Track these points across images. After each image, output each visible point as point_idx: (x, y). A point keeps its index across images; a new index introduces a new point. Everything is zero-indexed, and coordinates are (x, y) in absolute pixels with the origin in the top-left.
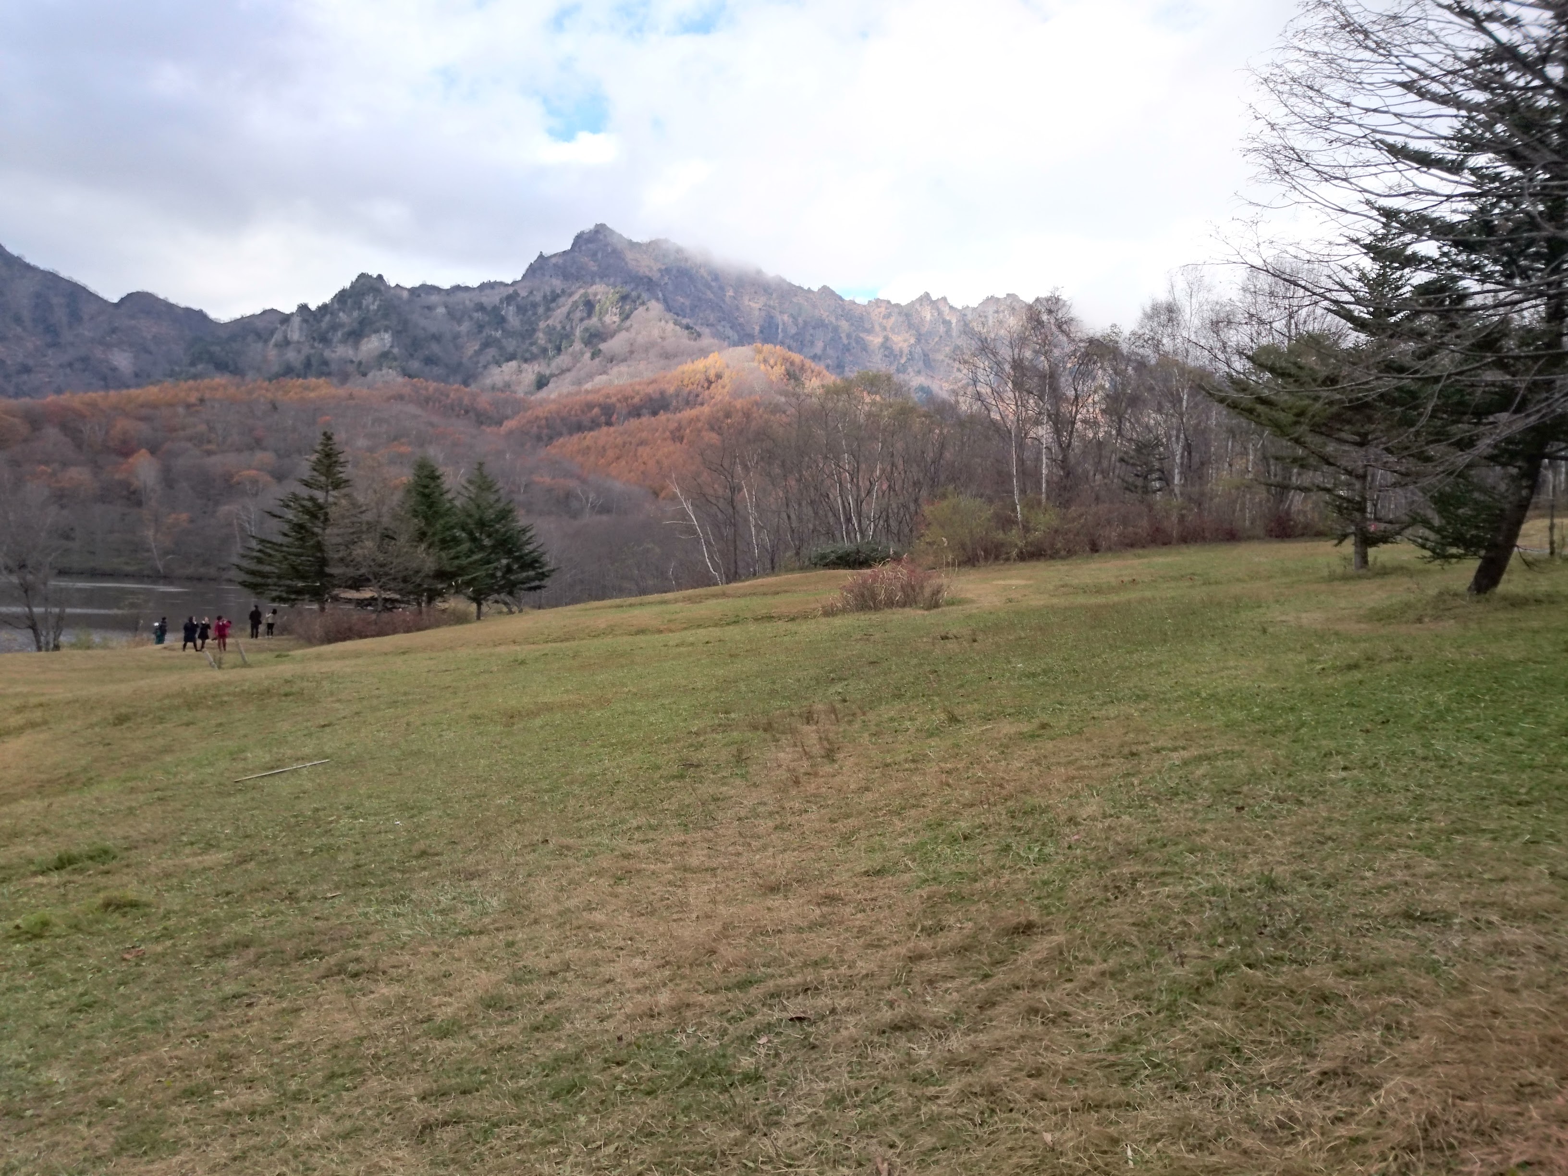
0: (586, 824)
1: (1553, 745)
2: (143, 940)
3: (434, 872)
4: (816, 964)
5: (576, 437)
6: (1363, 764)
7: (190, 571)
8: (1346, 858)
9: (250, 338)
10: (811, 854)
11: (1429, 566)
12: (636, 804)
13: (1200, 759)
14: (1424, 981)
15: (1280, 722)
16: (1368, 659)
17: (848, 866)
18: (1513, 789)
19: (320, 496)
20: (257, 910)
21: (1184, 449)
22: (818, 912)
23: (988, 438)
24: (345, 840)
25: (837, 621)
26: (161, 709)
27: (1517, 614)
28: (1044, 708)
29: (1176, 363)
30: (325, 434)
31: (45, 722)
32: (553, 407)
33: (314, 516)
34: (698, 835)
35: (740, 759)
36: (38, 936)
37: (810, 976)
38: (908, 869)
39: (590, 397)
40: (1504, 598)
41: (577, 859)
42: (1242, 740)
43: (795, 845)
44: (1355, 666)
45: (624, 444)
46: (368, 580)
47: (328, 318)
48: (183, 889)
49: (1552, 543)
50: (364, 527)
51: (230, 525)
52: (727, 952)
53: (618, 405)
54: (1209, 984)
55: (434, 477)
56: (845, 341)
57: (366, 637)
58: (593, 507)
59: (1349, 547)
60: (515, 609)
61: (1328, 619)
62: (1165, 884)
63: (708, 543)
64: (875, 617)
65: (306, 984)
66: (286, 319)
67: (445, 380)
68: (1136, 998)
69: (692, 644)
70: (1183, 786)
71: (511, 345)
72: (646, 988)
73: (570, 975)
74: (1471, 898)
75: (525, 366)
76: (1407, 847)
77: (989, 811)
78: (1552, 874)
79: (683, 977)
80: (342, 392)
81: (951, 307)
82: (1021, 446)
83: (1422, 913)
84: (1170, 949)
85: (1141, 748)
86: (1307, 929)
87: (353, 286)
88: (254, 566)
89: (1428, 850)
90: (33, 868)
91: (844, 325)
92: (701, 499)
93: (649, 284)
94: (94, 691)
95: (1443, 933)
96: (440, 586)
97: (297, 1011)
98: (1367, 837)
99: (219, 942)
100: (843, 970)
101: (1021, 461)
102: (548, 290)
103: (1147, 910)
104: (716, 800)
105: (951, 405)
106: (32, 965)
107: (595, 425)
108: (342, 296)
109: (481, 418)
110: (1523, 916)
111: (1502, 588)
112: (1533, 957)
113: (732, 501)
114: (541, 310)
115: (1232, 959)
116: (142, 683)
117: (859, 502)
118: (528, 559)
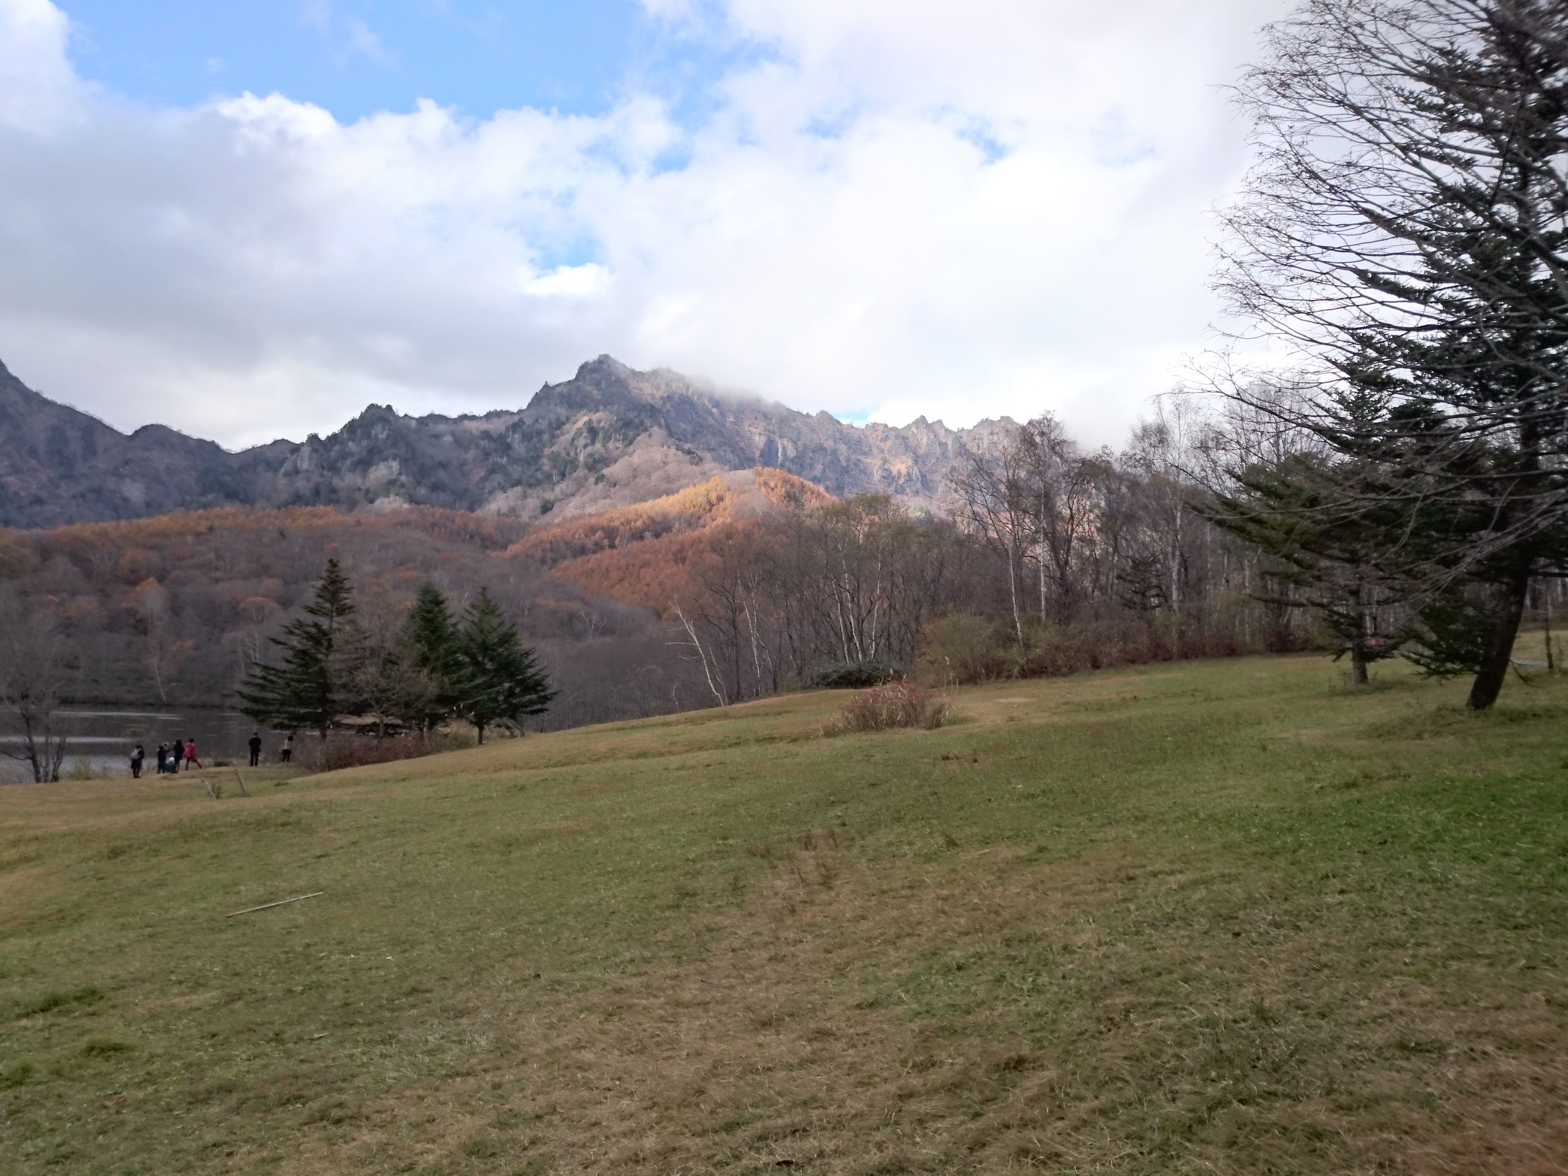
0: (580, 957)
1: (1550, 865)
2: (125, 1086)
3: (424, 1010)
4: (805, 1103)
5: (580, 560)
6: (1360, 887)
7: (193, 698)
8: (1341, 986)
9: (261, 468)
10: (804, 987)
11: (1426, 681)
12: (630, 935)
13: (1195, 883)
14: (1418, 1116)
15: (1278, 843)
16: (1366, 777)
17: (842, 998)
18: (1511, 912)
19: (325, 623)
20: (241, 1052)
21: (1180, 565)
22: (809, 1048)
23: (986, 557)
24: (336, 977)
25: (838, 742)
26: (156, 841)
27: (1515, 729)
28: (1042, 831)
29: (1168, 483)
30: (331, 561)
31: (39, 857)
32: (558, 531)
33: (317, 642)
34: (691, 968)
35: (736, 888)
36: (20, 1083)
37: (797, 1117)
38: (900, 1002)
39: (593, 521)
40: (1502, 713)
41: (568, 994)
42: (1240, 863)
43: (789, 977)
44: (1352, 785)
45: (628, 566)
46: (370, 706)
47: (337, 447)
48: (169, 1031)
49: (1550, 656)
50: (368, 653)
51: (234, 652)
52: (716, 1093)
53: (622, 528)
54: (1201, 1122)
55: (438, 602)
56: (844, 464)
57: (367, 763)
58: (596, 630)
59: (1347, 662)
60: (517, 732)
61: (1327, 736)
62: (1158, 1016)
63: (711, 665)
64: (876, 737)
65: (287, 1131)
66: (296, 449)
67: (451, 506)
68: (1127, 1138)
69: (693, 767)
70: (1180, 912)
71: (516, 471)
72: (632, 1132)
73: (556, 1119)
74: (1466, 1027)
75: (529, 491)
76: (1402, 974)
77: (983, 939)
78: (1548, 1002)
79: (671, 1119)
80: (350, 519)
81: (947, 430)
82: (1019, 565)
83: (1417, 1044)
84: (1160, 1084)
85: (1138, 872)
86: (1302, 1062)
87: (362, 416)
88: (256, 693)
89: (1423, 976)
90: (17, 1010)
91: (843, 448)
92: (702, 620)
93: (652, 411)
94: (91, 823)
95: (1437, 1065)
96: (442, 711)
97: (277, 1159)
98: (1362, 964)
99: (201, 1087)
100: (832, 1110)
101: (1020, 579)
102: (553, 417)
103: (1140, 1043)
104: (710, 930)
105: (949, 526)
106: (11, 1113)
107: (598, 547)
108: (351, 426)
109: (487, 543)
110: (1518, 1046)
111: (1499, 702)
112: (1529, 1088)
113: (734, 621)
114: (546, 437)
115: (1225, 1095)
116: (138, 814)
117: (860, 621)
118: (531, 682)
